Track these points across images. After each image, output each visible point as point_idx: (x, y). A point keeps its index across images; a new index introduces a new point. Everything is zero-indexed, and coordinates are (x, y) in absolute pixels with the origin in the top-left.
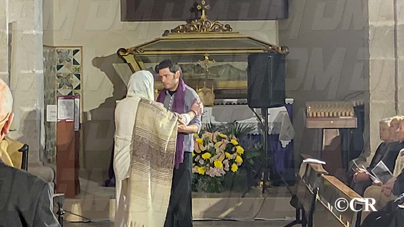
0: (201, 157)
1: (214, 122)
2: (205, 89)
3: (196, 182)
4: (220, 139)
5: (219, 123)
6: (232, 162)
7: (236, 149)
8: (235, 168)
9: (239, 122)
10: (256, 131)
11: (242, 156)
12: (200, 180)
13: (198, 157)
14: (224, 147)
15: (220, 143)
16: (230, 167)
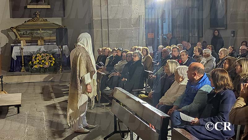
0: (41, 62)
1: (44, 50)
2: (41, 40)
3: (40, 69)
4: (47, 56)
5: (46, 51)
6: (51, 63)
7: (52, 59)
8: (52, 65)
9: (53, 50)
10: (58, 53)
11: (54, 61)
12: (41, 69)
13: (40, 62)
14: (48, 58)
15: (47, 57)
16: (51, 65)
